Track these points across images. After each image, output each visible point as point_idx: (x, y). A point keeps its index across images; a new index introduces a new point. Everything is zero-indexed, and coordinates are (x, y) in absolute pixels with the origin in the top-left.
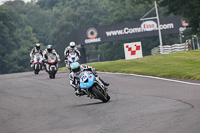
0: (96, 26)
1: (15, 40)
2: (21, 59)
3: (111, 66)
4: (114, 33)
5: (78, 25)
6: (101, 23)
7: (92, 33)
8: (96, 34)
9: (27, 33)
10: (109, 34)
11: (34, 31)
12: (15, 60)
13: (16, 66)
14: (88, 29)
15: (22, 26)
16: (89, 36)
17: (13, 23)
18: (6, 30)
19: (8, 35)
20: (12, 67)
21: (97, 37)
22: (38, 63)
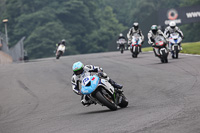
0: (176, 7)
1: (95, 20)
2: (101, 39)
3: (191, 47)
4: (195, 14)
5: (159, 5)
6: (181, 5)
7: (172, 15)
8: (176, 15)
9: (107, 13)
10: (189, 15)
11: (114, 11)
12: (94, 40)
13: (96, 46)
14: (168, 9)
15: (102, 6)
16: (170, 17)
17: (93, 3)
18: (87, 10)
19: (88, 15)
20: (91, 47)
21: (178, 18)
22: (137, 45)
